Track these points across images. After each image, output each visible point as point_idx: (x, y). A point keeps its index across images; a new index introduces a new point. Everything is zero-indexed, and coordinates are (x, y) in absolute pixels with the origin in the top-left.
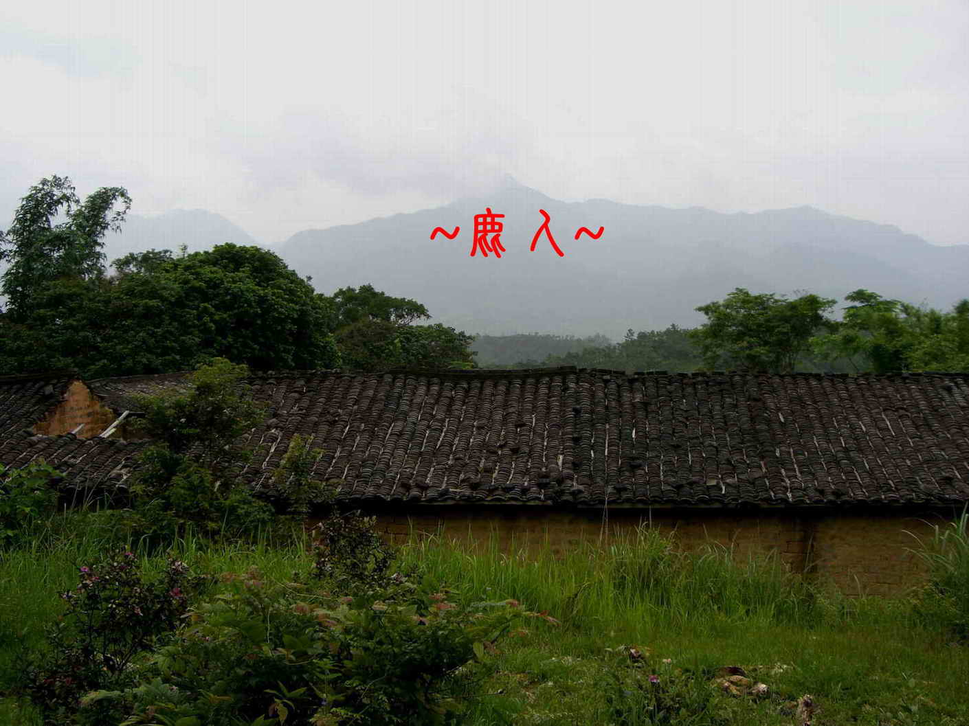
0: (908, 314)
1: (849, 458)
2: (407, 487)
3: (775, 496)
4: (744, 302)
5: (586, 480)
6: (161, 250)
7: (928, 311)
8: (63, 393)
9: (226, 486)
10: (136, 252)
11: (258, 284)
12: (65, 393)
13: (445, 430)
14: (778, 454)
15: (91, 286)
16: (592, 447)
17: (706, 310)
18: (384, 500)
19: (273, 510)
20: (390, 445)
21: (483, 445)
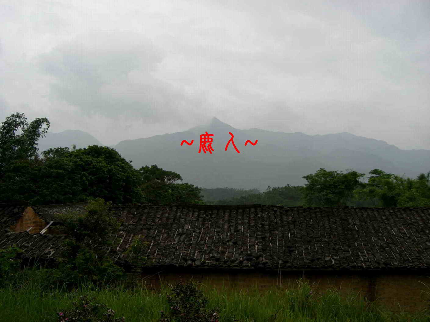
0: (396, 180)
1: (389, 247)
2: (185, 260)
3: (357, 265)
4: (324, 174)
5: (269, 257)
6: (64, 147)
7: (406, 178)
8: (22, 212)
9: (100, 258)
10: (53, 148)
11: (108, 164)
12: (23, 212)
13: (202, 233)
14: (356, 245)
15: (33, 163)
16: (271, 242)
17: (307, 178)
18: (175, 266)
19: (124, 270)
20: (177, 241)
21: (220, 240)
